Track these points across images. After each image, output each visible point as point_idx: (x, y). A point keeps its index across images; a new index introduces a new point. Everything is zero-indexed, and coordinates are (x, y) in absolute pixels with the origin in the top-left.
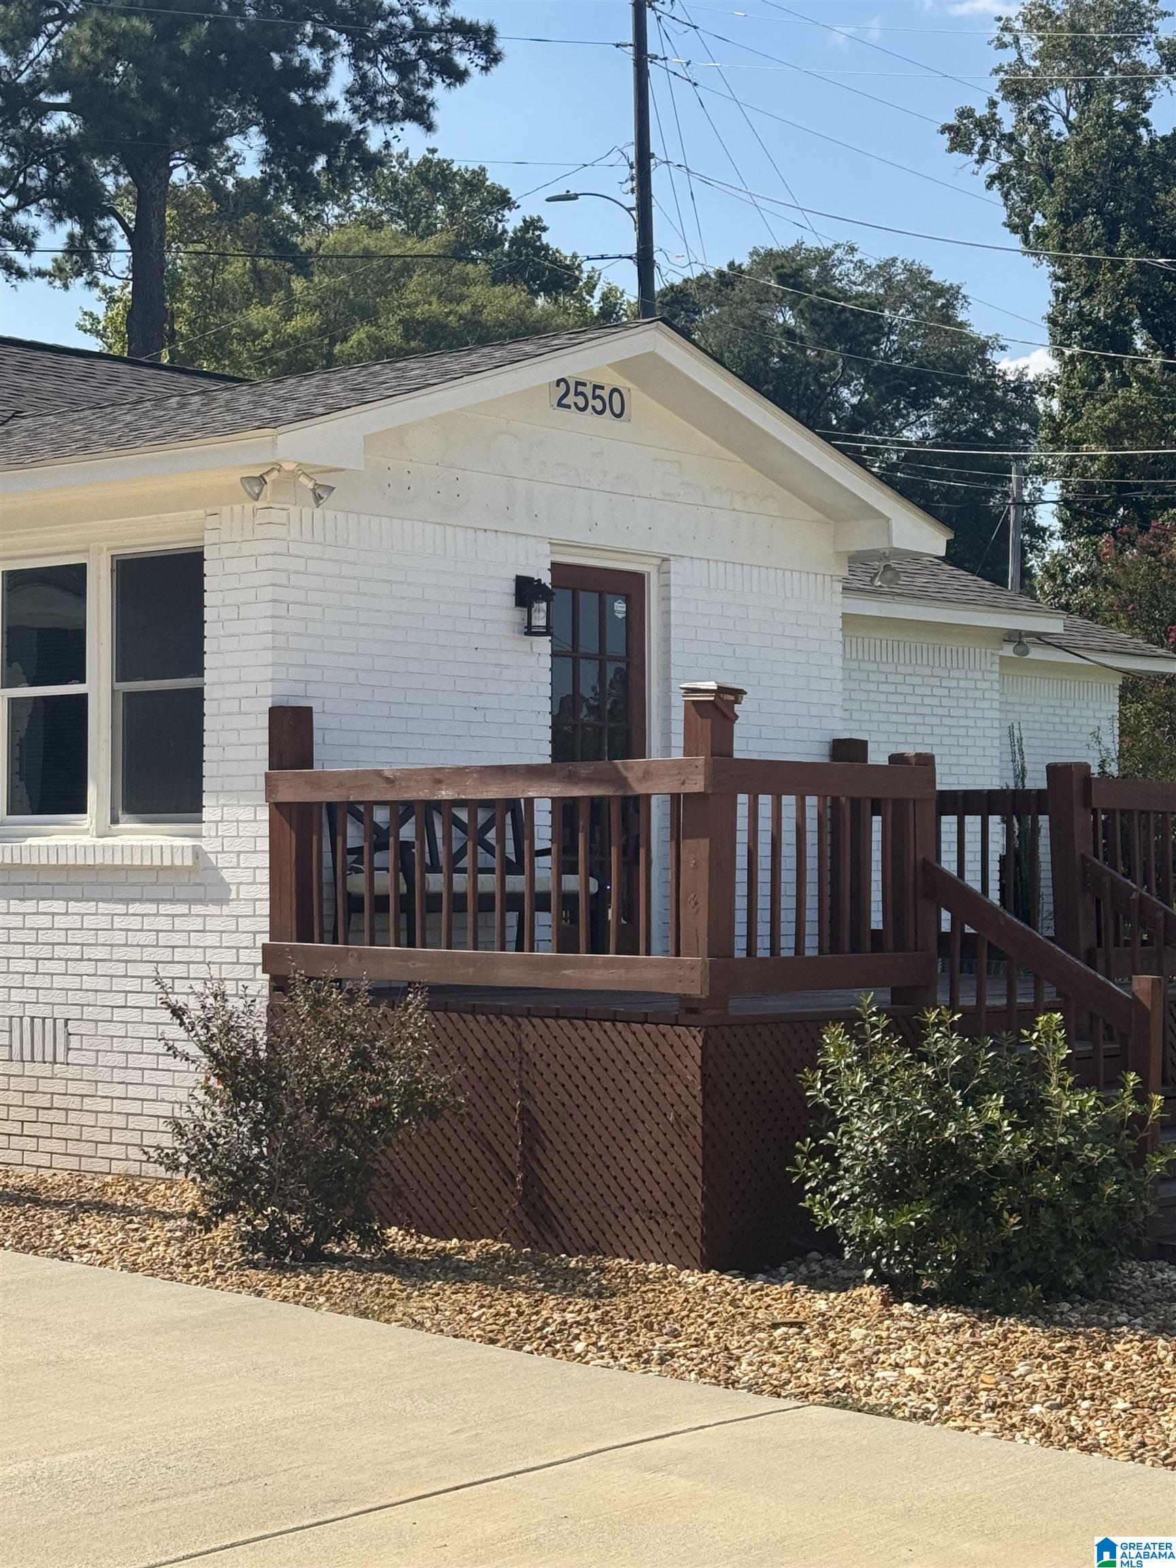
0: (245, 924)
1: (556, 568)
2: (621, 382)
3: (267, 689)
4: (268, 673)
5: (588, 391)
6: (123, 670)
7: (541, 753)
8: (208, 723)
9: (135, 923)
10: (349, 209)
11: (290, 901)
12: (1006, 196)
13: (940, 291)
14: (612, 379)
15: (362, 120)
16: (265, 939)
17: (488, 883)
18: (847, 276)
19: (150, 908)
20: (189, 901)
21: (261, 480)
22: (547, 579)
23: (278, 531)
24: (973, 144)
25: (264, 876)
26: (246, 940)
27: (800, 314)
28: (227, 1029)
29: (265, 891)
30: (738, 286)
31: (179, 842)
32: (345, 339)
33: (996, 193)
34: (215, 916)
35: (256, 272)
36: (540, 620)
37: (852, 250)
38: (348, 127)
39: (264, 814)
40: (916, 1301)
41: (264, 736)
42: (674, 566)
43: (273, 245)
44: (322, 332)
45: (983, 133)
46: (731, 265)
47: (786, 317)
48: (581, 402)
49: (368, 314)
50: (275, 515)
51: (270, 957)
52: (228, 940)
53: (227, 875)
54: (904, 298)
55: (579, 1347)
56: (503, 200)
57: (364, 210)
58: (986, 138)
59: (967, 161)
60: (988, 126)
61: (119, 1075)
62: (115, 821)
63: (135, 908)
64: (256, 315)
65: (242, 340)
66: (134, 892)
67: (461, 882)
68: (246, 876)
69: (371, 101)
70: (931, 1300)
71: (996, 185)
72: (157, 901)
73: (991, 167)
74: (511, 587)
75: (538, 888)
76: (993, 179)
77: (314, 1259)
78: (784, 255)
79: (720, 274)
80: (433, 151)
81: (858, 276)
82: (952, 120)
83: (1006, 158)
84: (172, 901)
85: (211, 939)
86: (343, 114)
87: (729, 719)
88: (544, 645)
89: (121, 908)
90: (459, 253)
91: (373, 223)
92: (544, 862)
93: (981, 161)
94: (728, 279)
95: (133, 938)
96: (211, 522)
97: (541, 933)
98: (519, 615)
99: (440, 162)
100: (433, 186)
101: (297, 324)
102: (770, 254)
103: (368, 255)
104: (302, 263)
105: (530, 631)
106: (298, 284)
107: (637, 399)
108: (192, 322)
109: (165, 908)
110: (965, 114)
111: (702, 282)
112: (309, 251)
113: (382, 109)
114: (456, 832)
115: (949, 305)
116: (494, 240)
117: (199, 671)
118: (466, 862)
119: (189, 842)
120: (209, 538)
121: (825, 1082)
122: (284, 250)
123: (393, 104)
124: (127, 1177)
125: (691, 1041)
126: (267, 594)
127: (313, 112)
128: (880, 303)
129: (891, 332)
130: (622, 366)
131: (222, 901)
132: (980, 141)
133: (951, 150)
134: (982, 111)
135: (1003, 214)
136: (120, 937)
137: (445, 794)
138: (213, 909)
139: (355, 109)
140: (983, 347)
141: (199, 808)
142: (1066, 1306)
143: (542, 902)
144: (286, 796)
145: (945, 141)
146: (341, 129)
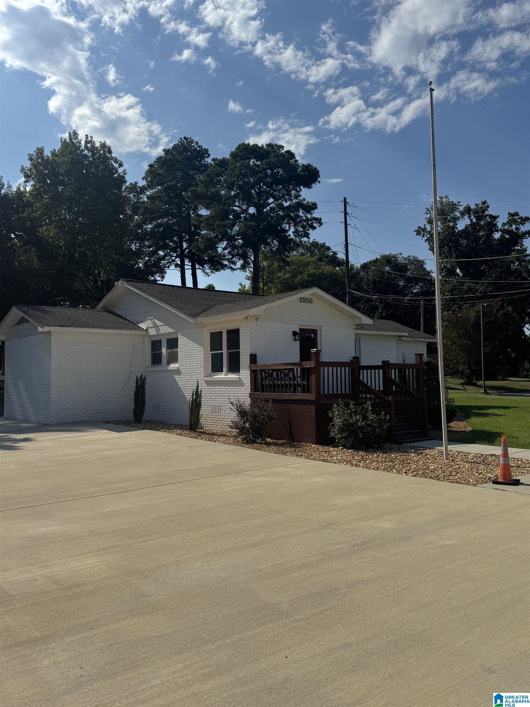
0: (247, 390)
1: (300, 329)
2: (312, 297)
3: (249, 351)
4: (249, 349)
5: (306, 299)
6: (228, 349)
7: (298, 360)
8: (241, 357)
9: (230, 390)
10: (298, 252)
11: (253, 386)
12: (429, 243)
13: (420, 262)
14: (310, 297)
15: (296, 238)
16: (250, 392)
17: (287, 382)
18: (400, 260)
19: (233, 387)
20: (238, 386)
21: (247, 317)
22: (298, 331)
23: (251, 325)
24: (421, 233)
25: (249, 382)
26: (247, 392)
27: (390, 268)
28: (240, 406)
29: (250, 384)
30: (378, 262)
31: (237, 376)
32: (296, 278)
33: (427, 243)
34: (242, 388)
35: (279, 266)
36: (297, 338)
37: (401, 254)
38: (293, 239)
39: (249, 372)
40: (347, 449)
41: (249, 359)
42: (322, 328)
43: (282, 260)
44: (291, 277)
45: (423, 231)
46: (376, 258)
47: (388, 268)
48: (304, 301)
49: (301, 273)
50: (250, 323)
51: (250, 395)
52: (244, 392)
53: (244, 382)
54: (413, 263)
55: (288, 454)
56: (328, 248)
57: (301, 252)
58: (424, 232)
59: (421, 237)
60: (424, 230)
61: (228, 415)
62: (227, 373)
63: (230, 387)
64: (279, 274)
65: (277, 279)
66: (230, 385)
67: (283, 382)
68: (247, 382)
69: (298, 234)
70: (349, 448)
71: (427, 241)
72: (234, 386)
73: (425, 238)
74: (292, 333)
75: (299, 383)
76: (426, 240)
77: (254, 442)
78: (387, 256)
79: (374, 260)
80: (315, 240)
81: (403, 259)
82: (417, 229)
83: (428, 236)
84: (236, 386)
85: (242, 392)
86: (292, 236)
87: (319, 355)
88: (298, 342)
89: (228, 387)
90: (320, 260)
91: (302, 255)
92: (299, 379)
93: (423, 237)
94: (376, 261)
95: (230, 392)
96: (241, 324)
97: (299, 391)
98: (294, 337)
99: (316, 242)
100: (315, 247)
101: (287, 276)
102: (384, 256)
103: (300, 261)
104: (288, 264)
105: (295, 340)
106: (287, 268)
107: (315, 300)
108: (267, 276)
109: (235, 387)
110: (420, 227)
111: (370, 262)
112: (290, 261)
113: (300, 235)
114: (282, 374)
115: (422, 264)
116: (327, 256)
117: (239, 348)
118: (284, 379)
119: (238, 376)
120: (240, 327)
121: (332, 413)
122: (285, 261)
123: (302, 234)
124: (230, 431)
125: (313, 407)
126: (249, 336)
127: (286, 237)
128: (407, 264)
129: (410, 270)
130: (311, 295)
131: (243, 386)
132: (423, 233)
133: (417, 235)
134: (423, 227)
135: (429, 247)
136: (228, 392)
137: (276, 368)
138: (242, 387)
139: (295, 235)
140: (429, 272)
141: (239, 371)
142: (370, 449)
143: (299, 385)
144: (252, 369)
145: (415, 233)
146: (292, 239)
